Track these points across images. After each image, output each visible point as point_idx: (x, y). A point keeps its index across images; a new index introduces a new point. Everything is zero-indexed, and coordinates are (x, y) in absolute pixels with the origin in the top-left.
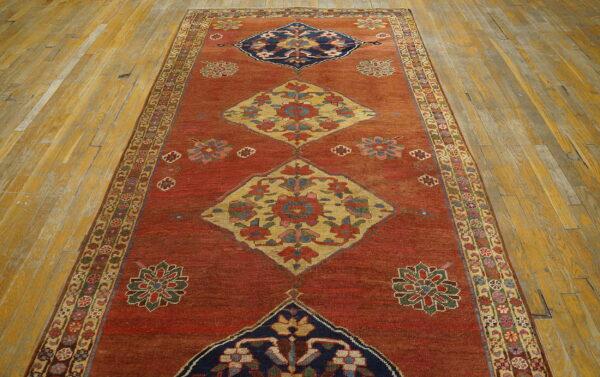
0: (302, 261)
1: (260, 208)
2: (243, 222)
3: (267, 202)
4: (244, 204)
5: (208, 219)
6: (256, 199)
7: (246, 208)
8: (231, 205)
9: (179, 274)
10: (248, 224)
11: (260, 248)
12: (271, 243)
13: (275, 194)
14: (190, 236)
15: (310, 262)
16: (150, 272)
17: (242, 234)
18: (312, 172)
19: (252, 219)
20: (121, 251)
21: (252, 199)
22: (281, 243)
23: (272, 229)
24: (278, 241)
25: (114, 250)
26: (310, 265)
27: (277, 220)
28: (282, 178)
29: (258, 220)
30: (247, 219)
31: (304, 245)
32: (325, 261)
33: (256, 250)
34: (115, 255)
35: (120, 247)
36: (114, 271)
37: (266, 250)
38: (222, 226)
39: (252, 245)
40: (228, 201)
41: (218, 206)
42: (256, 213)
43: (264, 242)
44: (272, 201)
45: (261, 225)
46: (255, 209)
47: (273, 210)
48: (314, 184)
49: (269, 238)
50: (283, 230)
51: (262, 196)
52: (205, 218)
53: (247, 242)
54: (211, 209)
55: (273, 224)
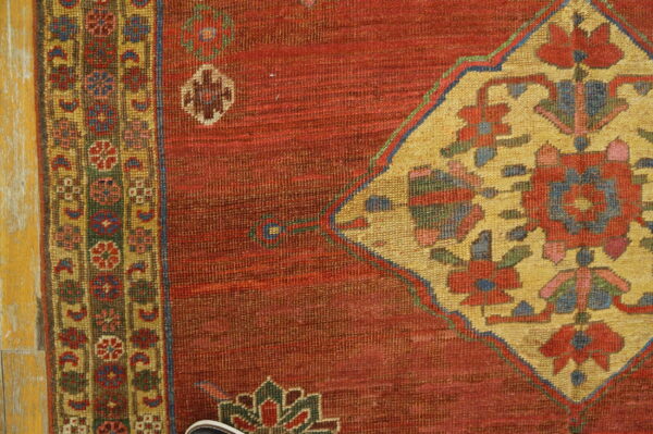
0: (590, 364)
1: (491, 193)
2: (450, 245)
3: (509, 171)
4: (448, 179)
5: (358, 236)
6: (479, 163)
7: (454, 195)
8: (412, 183)
9: (315, 413)
10: (464, 252)
11: (499, 330)
12: (524, 314)
13: (525, 139)
14: (316, 298)
15: (606, 367)
16: (244, 413)
17: (454, 284)
18: (617, 54)
19: (473, 235)
20: (150, 352)
21: (468, 160)
22: (546, 315)
23: (523, 268)
24: (539, 306)
25: (131, 350)
26: (605, 376)
27: (536, 239)
28: (540, 79)
29: (487, 236)
30: (460, 234)
31: (596, 316)
32: (636, 360)
33: (489, 335)
34: (140, 366)
35: (143, 339)
36: (155, 412)
37: (514, 335)
38: (396, 257)
39: (477, 320)
40: (402, 166)
41: (377, 186)
42: (480, 215)
43: (505, 310)
44: (521, 169)
45: (497, 257)
46: (478, 200)
47: (524, 201)
48: (623, 104)
49: (518, 295)
50: (549, 271)
51: (492, 146)
52: (348, 233)
53: (466, 311)
54: (359, 199)
55: (526, 253)
